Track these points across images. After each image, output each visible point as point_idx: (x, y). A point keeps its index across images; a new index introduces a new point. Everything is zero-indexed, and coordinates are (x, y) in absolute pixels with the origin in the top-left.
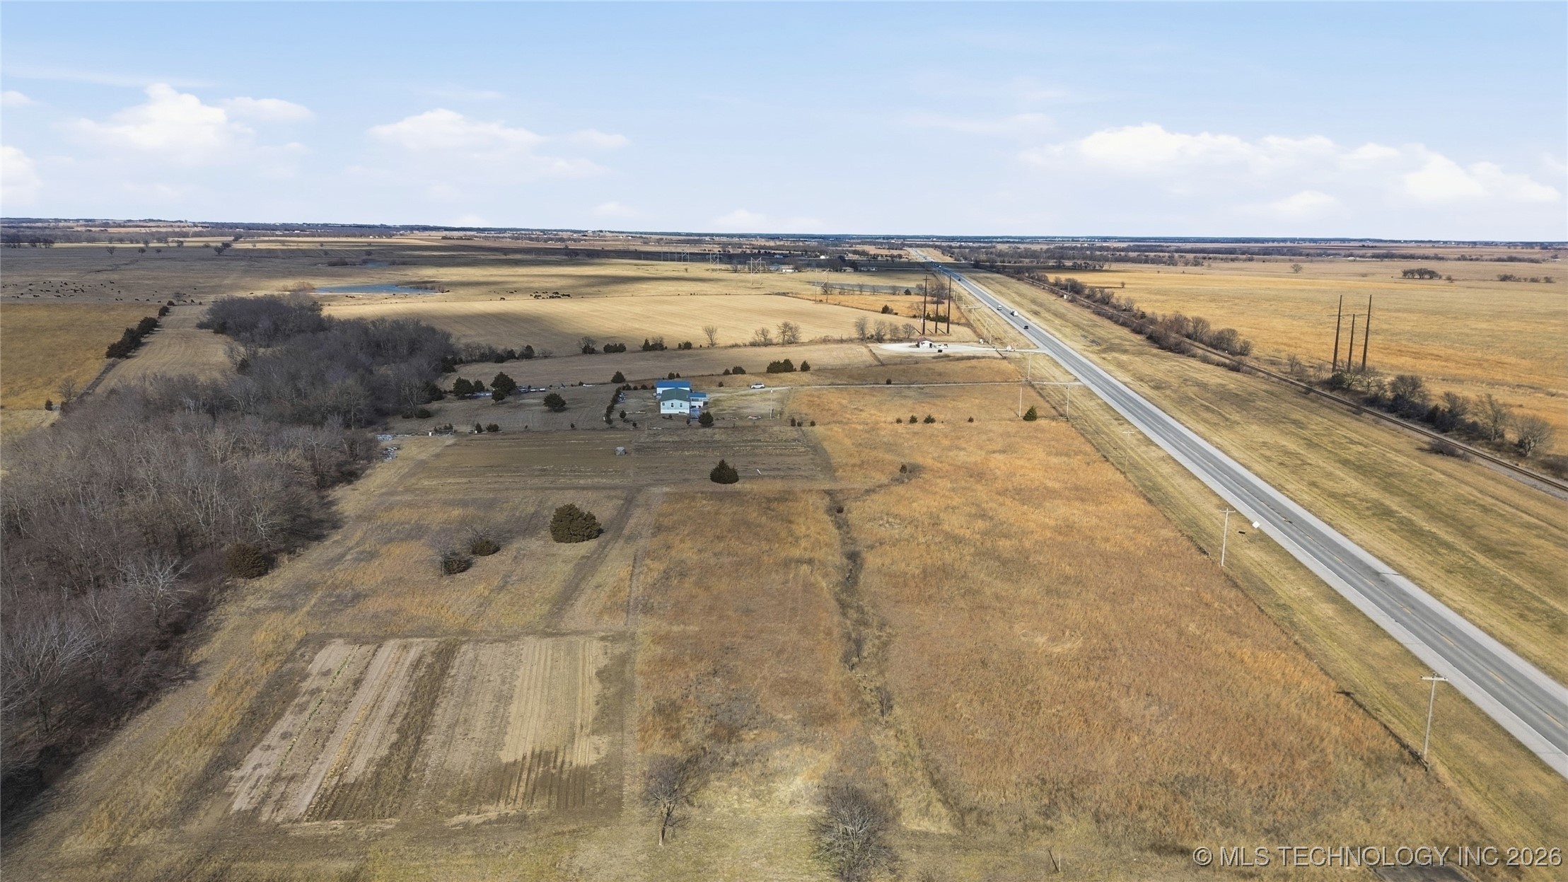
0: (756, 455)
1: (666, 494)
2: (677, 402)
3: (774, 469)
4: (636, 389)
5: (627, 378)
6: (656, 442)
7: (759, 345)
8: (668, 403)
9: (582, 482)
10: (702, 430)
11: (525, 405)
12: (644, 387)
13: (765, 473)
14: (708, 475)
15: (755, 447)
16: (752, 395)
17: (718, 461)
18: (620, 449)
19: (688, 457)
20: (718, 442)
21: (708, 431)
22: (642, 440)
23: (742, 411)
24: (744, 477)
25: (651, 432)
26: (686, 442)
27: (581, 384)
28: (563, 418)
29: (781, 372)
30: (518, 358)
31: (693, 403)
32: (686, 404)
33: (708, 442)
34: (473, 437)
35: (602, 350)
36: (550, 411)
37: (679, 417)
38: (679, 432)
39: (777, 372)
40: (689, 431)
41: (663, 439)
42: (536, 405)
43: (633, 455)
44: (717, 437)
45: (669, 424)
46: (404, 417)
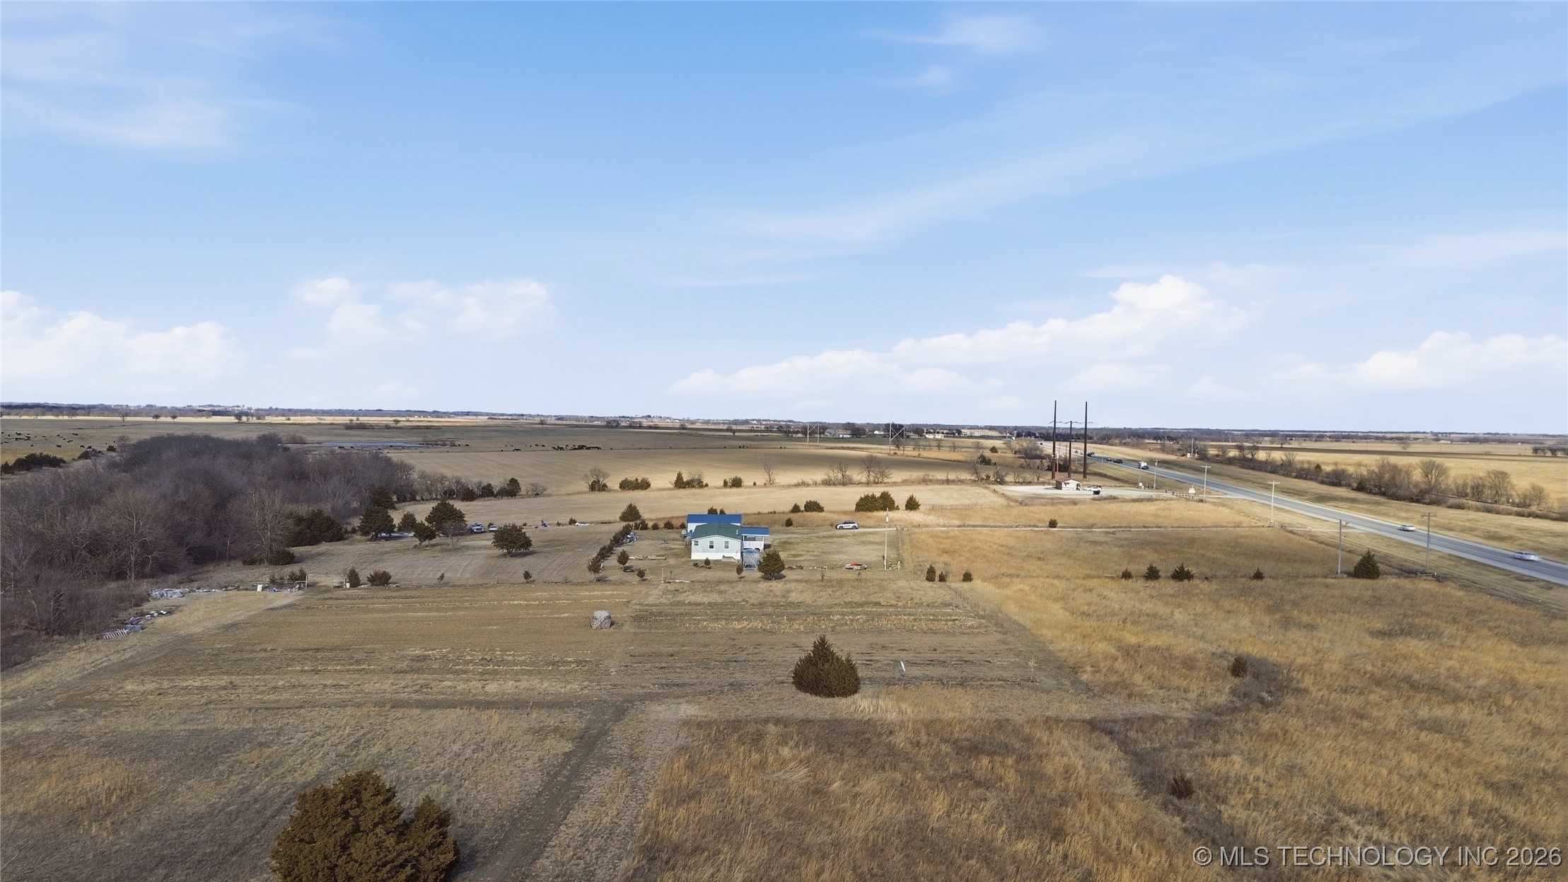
0: (881, 632)
1: (687, 723)
2: (719, 540)
3: (931, 662)
4: (655, 527)
5: (645, 515)
6: (678, 603)
7: (834, 484)
8: (704, 541)
9: (492, 687)
10: (765, 585)
11: (468, 548)
12: (669, 526)
13: (916, 671)
14: (786, 673)
15: (872, 617)
16: (841, 536)
17: (809, 643)
18: (601, 615)
19: (740, 632)
20: (798, 605)
21: (776, 585)
22: (651, 600)
23: (831, 557)
24: (872, 680)
25: (671, 587)
26: (734, 604)
27: (572, 522)
28: (518, 565)
29: (877, 510)
30: (495, 496)
31: (748, 544)
32: (735, 544)
33: (777, 605)
34: (339, 593)
35: (617, 487)
36: (504, 555)
37: (723, 564)
38: (723, 588)
39: (870, 510)
40: (740, 586)
41: (692, 598)
42: (486, 548)
43: (626, 628)
44: (794, 597)
45: (702, 575)
46: (245, 562)
